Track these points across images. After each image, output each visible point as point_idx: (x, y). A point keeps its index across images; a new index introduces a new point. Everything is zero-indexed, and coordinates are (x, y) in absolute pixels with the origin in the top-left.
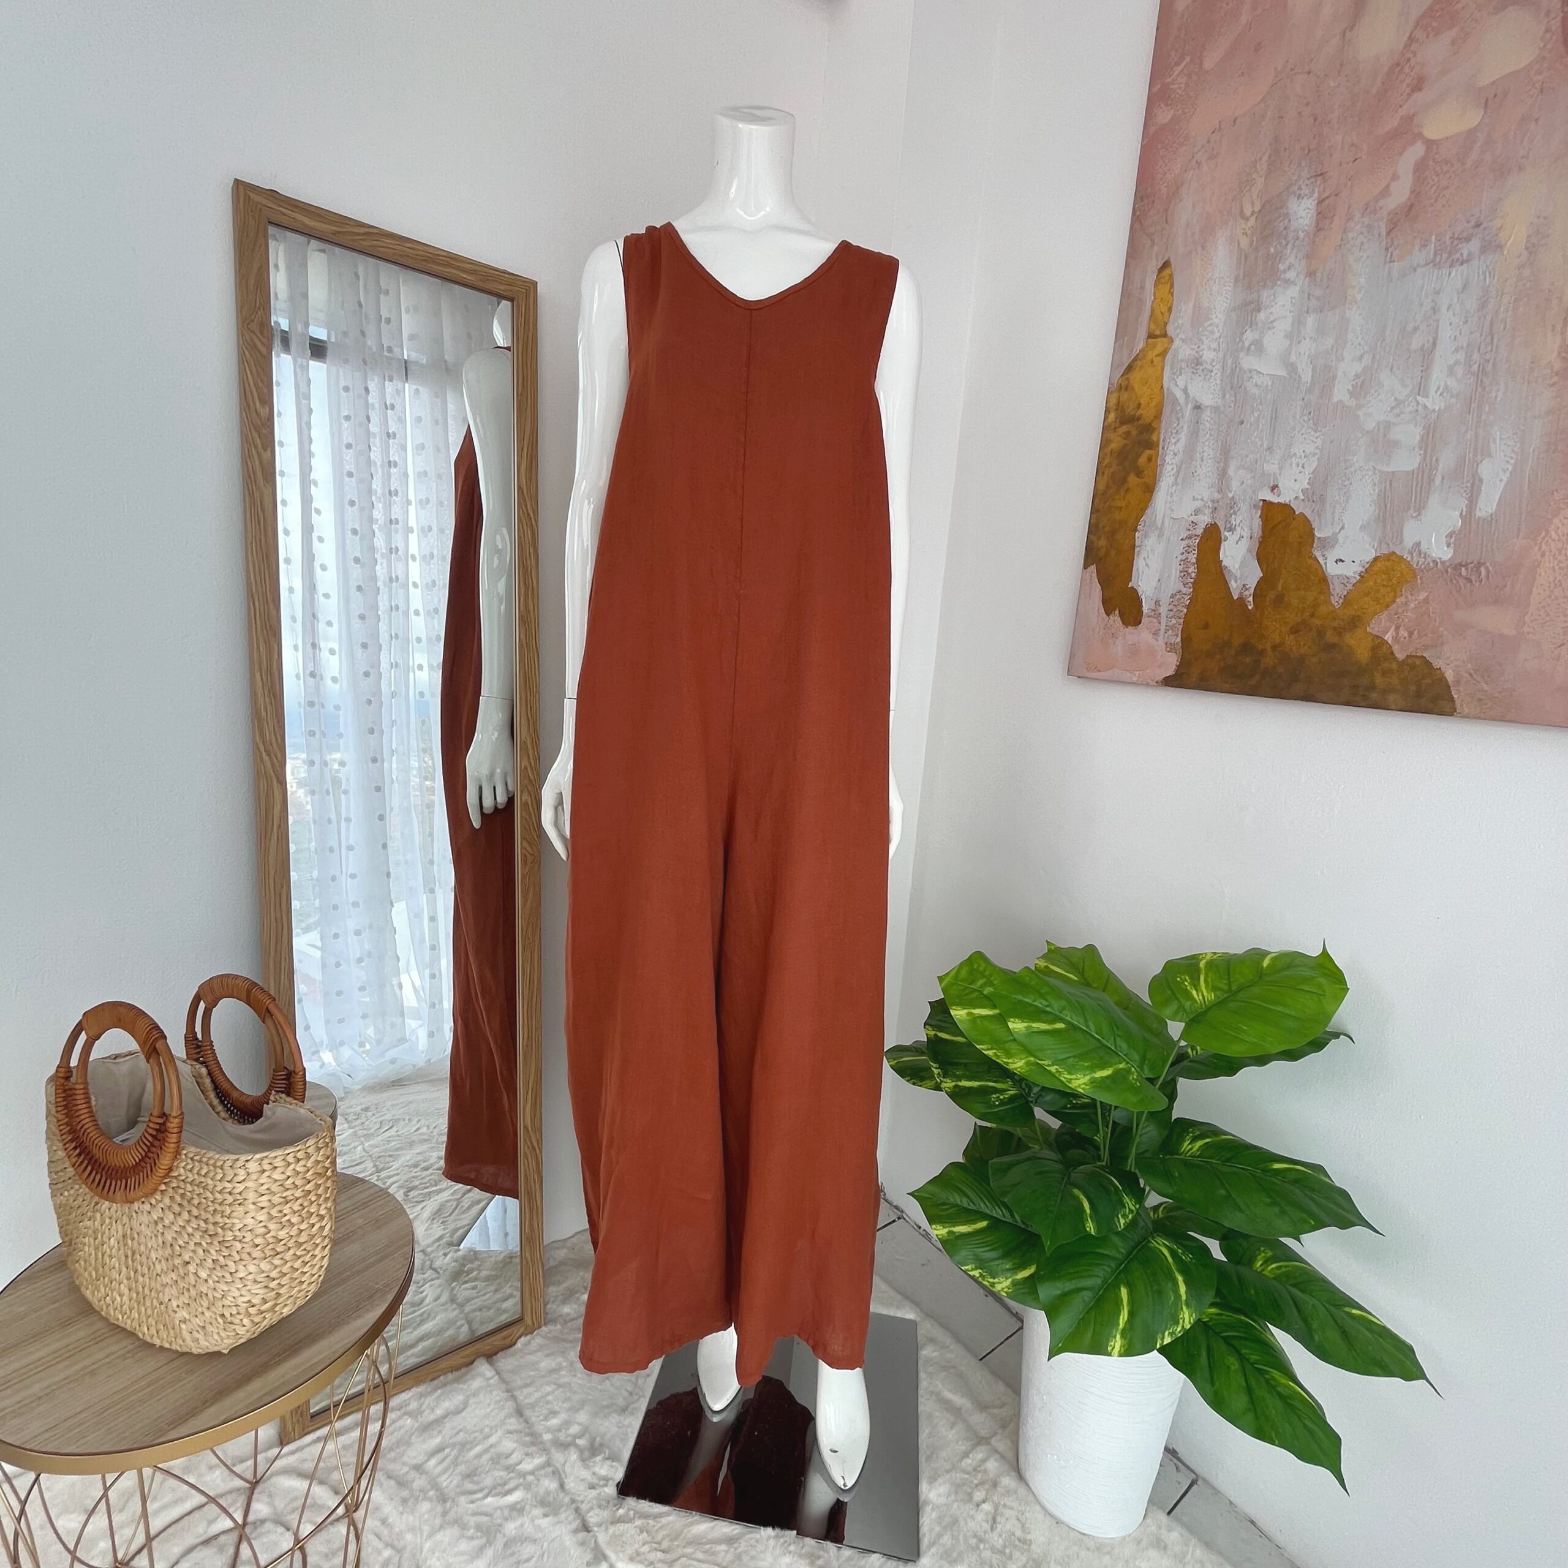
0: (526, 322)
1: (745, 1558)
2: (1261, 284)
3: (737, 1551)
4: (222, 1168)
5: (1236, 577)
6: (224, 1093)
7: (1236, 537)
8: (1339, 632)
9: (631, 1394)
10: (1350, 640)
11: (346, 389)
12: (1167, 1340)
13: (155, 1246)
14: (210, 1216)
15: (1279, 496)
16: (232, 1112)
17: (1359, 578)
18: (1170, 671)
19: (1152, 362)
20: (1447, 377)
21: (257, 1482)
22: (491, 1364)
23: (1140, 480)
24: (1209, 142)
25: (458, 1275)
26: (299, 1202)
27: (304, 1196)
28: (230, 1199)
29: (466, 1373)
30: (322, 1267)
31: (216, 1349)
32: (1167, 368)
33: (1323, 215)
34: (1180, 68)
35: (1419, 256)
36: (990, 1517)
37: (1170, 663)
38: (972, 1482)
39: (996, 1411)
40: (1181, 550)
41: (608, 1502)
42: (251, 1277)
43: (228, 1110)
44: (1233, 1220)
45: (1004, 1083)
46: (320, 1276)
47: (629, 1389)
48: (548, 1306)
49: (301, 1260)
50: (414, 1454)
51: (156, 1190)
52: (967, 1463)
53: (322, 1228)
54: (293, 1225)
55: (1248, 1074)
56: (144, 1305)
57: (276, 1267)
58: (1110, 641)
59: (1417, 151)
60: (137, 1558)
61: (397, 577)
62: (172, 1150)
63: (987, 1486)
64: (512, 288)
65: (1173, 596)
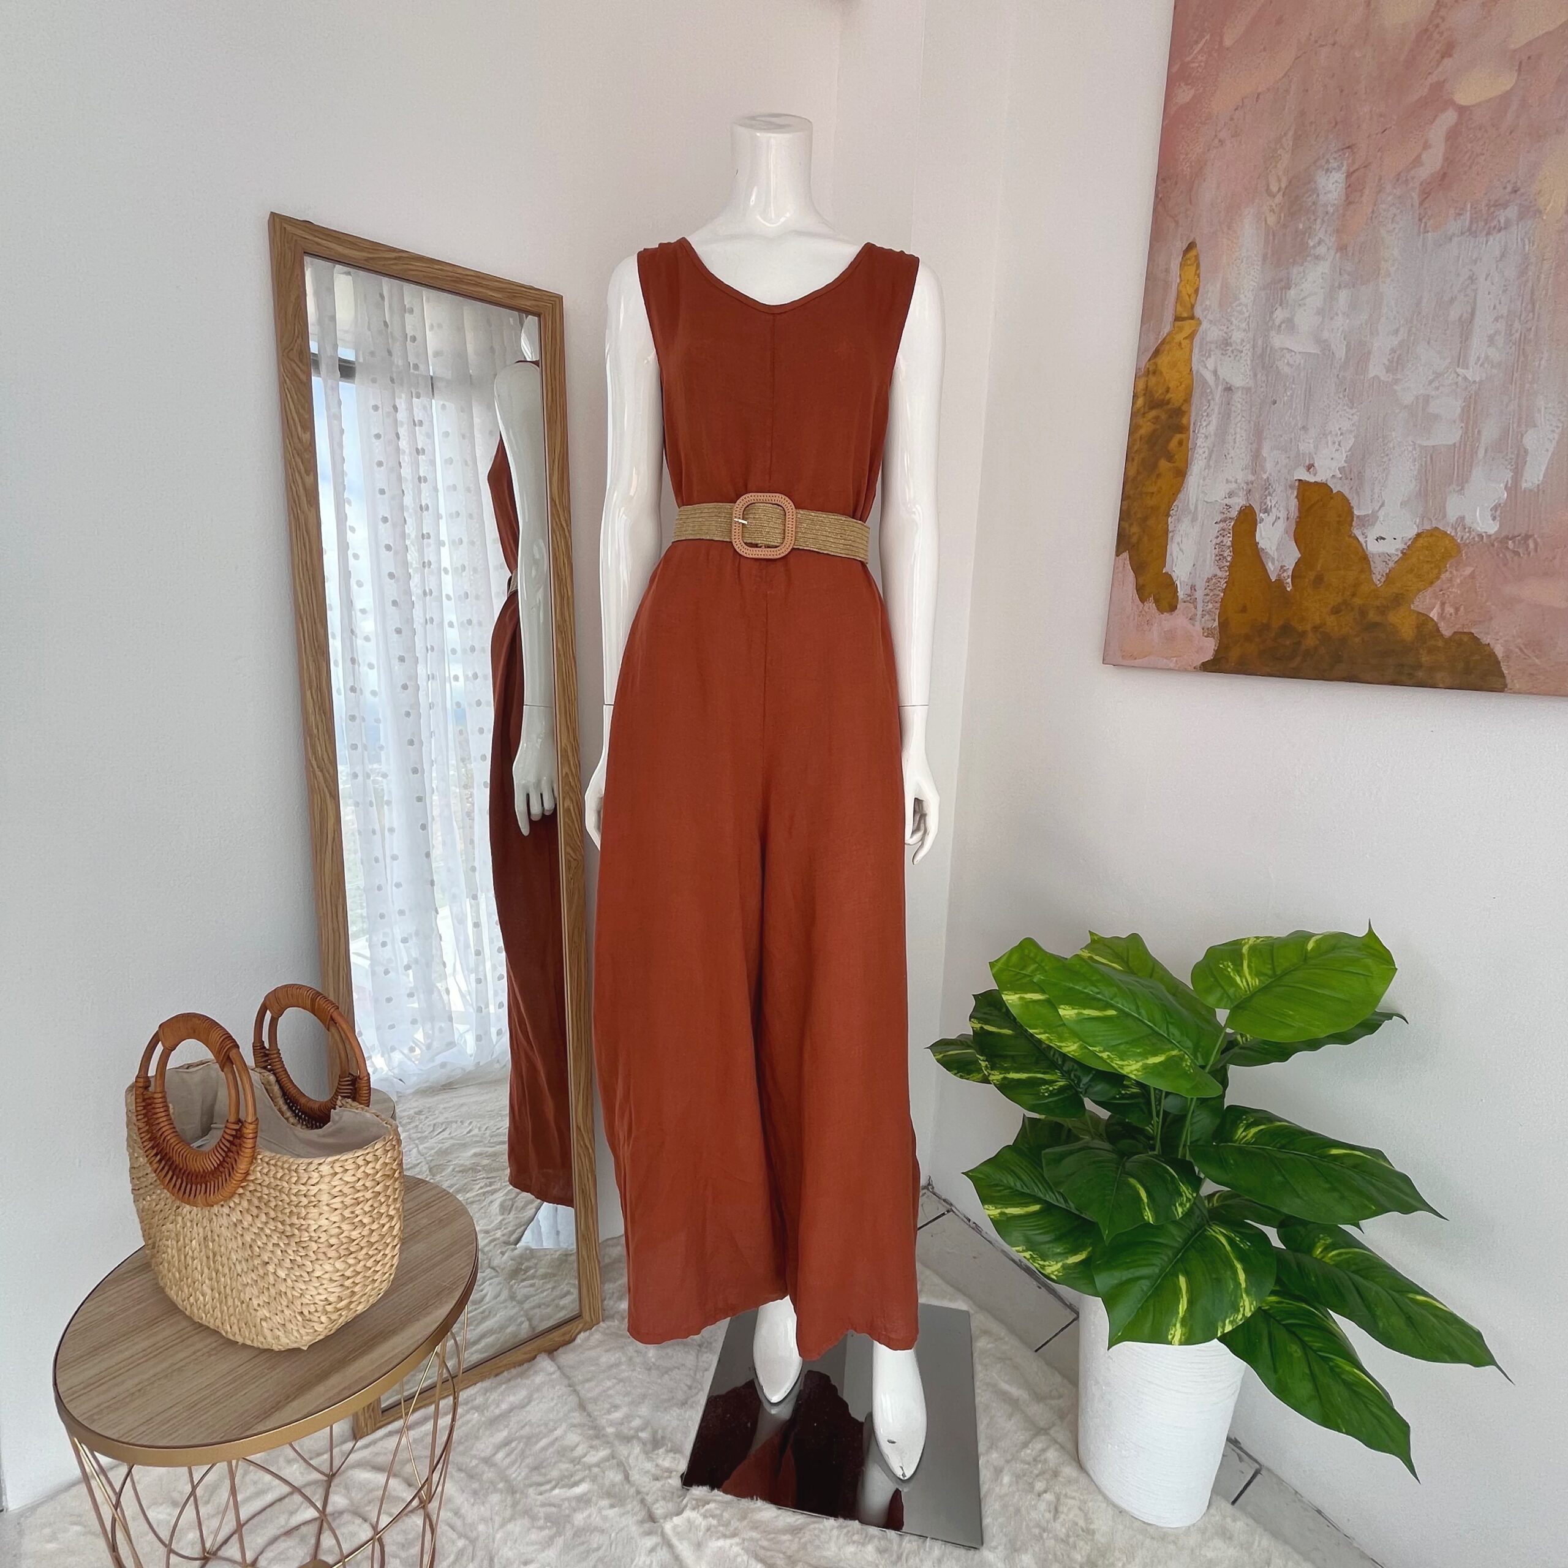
0: (554, 337)
1: (810, 1548)
2: (1291, 260)
3: (803, 1540)
4: (296, 1171)
5: (1273, 559)
6: (292, 1100)
7: (1272, 518)
8: (1383, 610)
9: (690, 1388)
10: (1393, 618)
11: (376, 408)
12: (1228, 1328)
13: (235, 1247)
14: (287, 1219)
15: (1315, 475)
16: (300, 1117)
17: (1400, 555)
18: (1208, 656)
19: (1180, 344)
20: (1489, 346)
21: (334, 1475)
22: (553, 1359)
23: (1171, 465)
24: (1232, 119)
25: (517, 1272)
26: (370, 1203)
27: (375, 1197)
28: (305, 1201)
29: (529, 1368)
30: (392, 1266)
31: (295, 1346)
32: (1196, 351)
33: (1353, 187)
34: (1200, 45)
35: (1454, 226)
36: (1052, 1507)
37: (1209, 648)
38: (1031, 1472)
39: (1053, 1402)
40: (1215, 535)
41: (673, 1493)
42: (327, 1276)
43: (296, 1115)
44: (1291, 1207)
45: (1052, 1074)
46: (391, 1274)
47: (689, 1383)
48: (606, 1302)
49: (373, 1259)
50: (482, 1446)
51: (234, 1193)
52: (1028, 1453)
53: (392, 1228)
54: (364, 1225)
55: (1300, 1058)
56: (226, 1301)
57: (350, 1266)
58: (1146, 627)
59: (1449, 118)
60: (223, 1548)
61: (431, 591)
62: (248, 1155)
63: (1047, 1476)
64: (537, 303)
65: (1209, 580)
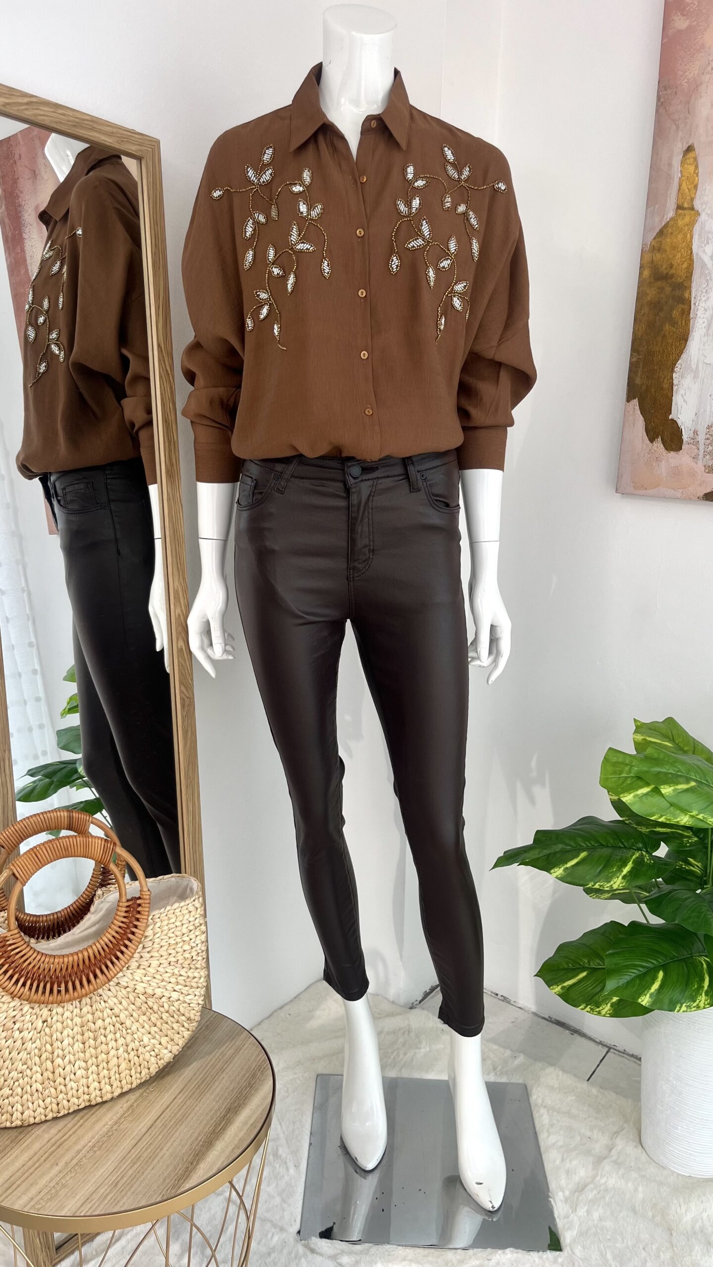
18: (710, 489)
19: (681, 230)
23: (675, 330)
32: (695, 237)
37: (709, 482)
58: (654, 464)
64: (141, 148)
65: (708, 427)
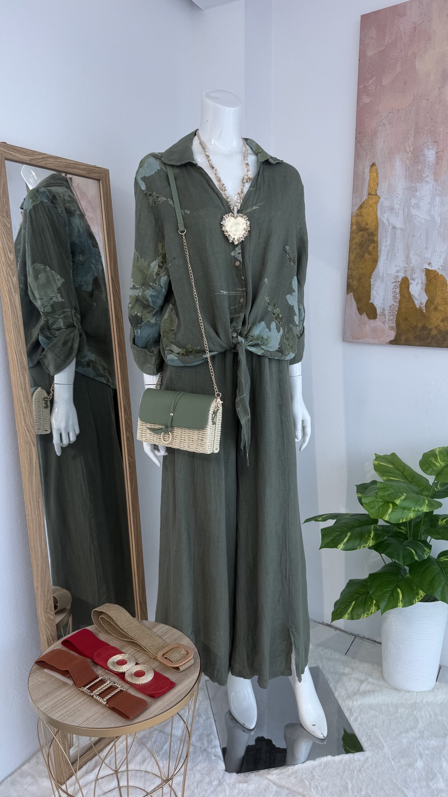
2: (416, 181)
5: (417, 300)
7: (415, 282)
15: (432, 267)
18: (392, 338)
19: (371, 205)
23: (370, 256)
24: (388, 116)
32: (379, 209)
33: (439, 157)
37: (392, 335)
40: (392, 288)
58: (363, 326)
64: (99, 174)
65: (390, 307)
